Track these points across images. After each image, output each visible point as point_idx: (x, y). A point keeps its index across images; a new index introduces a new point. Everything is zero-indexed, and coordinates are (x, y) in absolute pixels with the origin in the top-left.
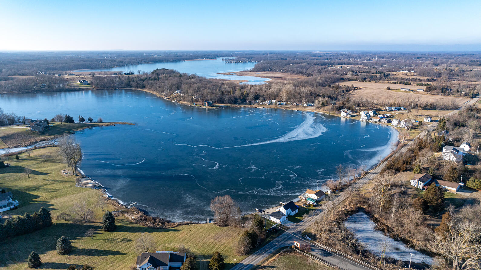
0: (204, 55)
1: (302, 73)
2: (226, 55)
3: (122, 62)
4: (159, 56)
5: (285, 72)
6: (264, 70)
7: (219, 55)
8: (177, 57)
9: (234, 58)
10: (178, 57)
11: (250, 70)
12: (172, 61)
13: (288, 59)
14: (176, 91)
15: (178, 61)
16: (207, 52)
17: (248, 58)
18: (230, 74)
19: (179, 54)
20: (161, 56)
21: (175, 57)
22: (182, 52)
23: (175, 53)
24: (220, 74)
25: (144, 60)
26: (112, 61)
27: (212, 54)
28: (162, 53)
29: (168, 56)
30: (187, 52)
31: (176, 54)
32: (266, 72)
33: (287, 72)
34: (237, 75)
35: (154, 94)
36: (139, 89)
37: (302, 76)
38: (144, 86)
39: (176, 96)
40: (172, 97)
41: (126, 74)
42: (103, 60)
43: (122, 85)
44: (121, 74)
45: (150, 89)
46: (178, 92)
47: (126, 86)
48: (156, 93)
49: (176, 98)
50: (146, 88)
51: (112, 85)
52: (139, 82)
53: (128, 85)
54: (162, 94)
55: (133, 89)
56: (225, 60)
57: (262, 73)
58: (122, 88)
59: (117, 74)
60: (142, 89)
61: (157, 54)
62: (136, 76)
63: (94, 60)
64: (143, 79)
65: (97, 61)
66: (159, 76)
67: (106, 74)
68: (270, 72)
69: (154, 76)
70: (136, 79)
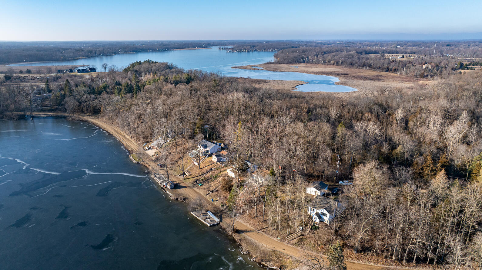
0: (195, 44)
2: (221, 44)
3: (91, 52)
4: (142, 45)
5: (333, 65)
7: (211, 44)
9: (233, 46)
10: (164, 45)
11: (275, 61)
12: (158, 51)
14: (199, 147)
15: (165, 50)
17: (252, 46)
20: (145, 45)
23: (160, 43)
24: (236, 68)
25: (122, 49)
26: (77, 50)
27: (203, 43)
28: (146, 43)
29: (153, 45)
31: (162, 43)
33: (337, 64)
35: (123, 142)
36: (86, 118)
37: (373, 70)
38: (98, 107)
39: (202, 170)
40: (187, 174)
41: (79, 71)
42: (67, 49)
43: (47, 103)
44: (71, 71)
45: (112, 119)
46: (208, 149)
47: (54, 108)
48: (127, 136)
49: (206, 185)
50: (101, 114)
51: (12, 106)
52: (85, 96)
53: (59, 104)
54: (147, 148)
55: (68, 116)
56: (223, 49)
57: (300, 66)
58: (42, 114)
59: (65, 71)
60: (93, 117)
61: (140, 43)
62: (96, 76)
63: (55, 49)
64: (98, 88)
65: (59, 51)
66: (140, 78)
67: (50, 71)
68: (308, 65)
69: (127, 79)
70: (81, 88)
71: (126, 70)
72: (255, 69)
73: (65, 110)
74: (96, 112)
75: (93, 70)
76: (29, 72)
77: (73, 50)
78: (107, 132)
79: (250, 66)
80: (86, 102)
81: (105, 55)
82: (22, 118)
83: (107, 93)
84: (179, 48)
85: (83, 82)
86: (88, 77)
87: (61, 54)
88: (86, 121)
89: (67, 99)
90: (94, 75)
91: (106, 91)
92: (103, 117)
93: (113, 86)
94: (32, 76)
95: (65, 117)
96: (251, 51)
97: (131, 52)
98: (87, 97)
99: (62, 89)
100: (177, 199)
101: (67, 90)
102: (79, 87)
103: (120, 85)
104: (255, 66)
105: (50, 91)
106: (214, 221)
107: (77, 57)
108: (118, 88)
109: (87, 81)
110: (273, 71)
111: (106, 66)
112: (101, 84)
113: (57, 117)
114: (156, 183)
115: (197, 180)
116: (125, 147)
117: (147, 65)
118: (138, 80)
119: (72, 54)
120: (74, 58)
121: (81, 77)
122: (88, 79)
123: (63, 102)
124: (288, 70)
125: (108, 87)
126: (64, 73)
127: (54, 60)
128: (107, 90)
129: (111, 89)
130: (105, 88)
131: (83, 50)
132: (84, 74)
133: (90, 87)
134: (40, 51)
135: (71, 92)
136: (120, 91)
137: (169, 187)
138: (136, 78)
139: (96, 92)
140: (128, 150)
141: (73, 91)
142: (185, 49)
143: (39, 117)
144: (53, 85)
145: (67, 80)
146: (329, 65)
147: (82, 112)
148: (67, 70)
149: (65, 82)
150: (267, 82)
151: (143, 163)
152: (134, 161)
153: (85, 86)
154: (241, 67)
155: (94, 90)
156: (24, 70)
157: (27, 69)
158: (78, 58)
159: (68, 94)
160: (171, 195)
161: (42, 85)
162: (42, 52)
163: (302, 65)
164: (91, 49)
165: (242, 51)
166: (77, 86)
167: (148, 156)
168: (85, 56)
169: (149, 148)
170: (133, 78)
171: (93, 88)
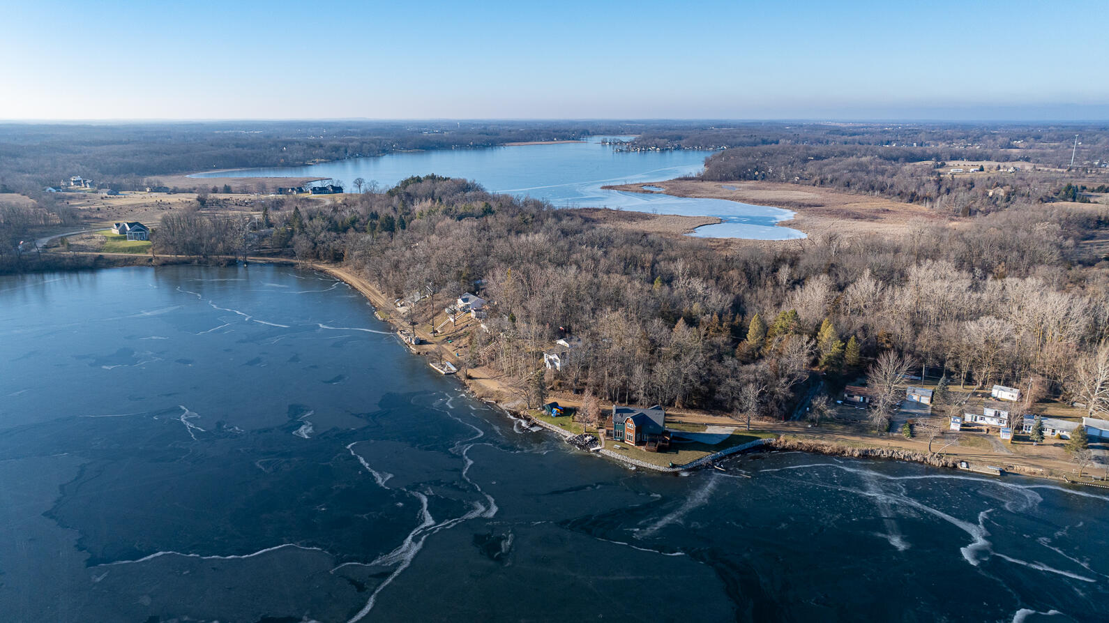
0: (554, 131)
1: (882, 190)
2: (609, 131)
3: (336, 149)
4: (442, 132)
5: (814, 185)
6: (741, 175)
7: (590, 131)
8: (485, 136)
9: (632, 138)
10: (487, 134)
11: (699, 175)
13: (782, 141)
14: (460, 301)
15: (488, 146)
16: (557, 123)
17: (672, 139)
18: (644, 190)
19: (491, 128)
20: (448, 133)
21: (482, 135)
22: (500, 124)
23: (483, 127)
24: (610, 187)
25: (399, 143)
26: (312, 145)
27: (572, 129)
28: (451, 125)
29: (464, 134)
30: (512, 124)
31: (485, 129)
32: (751, 182)
33: (822, 182)
34: (668, 194)
35: (370, 298)
36: (322, 267)
37: (886, 199)
38: (341, 251)
39: (457, 327)
40: (439, 331)
41: (315, 190)
42: (292, 143)
43: (266, 243)
44: (300, 190)
45: (359, 269)
46: (469, 303)
47: (276, 250)
48: (377, 292)
49: (457, 342)
50: (345, 262)
51: (220, 246)
52: (322, 235)
53: (285, 245)
54: (399, 305)
55: (298, 264)
56: (610, 143)
57: (741, 187)
58: (260, 260)
59: (290, 191)
60: (333, 266)
61: (438, 127)
62: (342, 201)
63: (269, 143)
64: (342, 222)
65: (275, 145)
66: (411, 208)
67: (263, 189)
68: (764, 184)
69: (390, 208)
70: (318, 222)
71: (391, 193)
72: (645, 192)
73: (293, 255)
74: (337, 258)
75: (338, 190)
76: (227, 190)
77: (303, 145)
78: (350, 285)
79: (640, 184)
80: (323, 242)
81: (364, 156)
82: (233, 264)
83: (356, 230)
84: (519, 141)
85: (321, 212)
86: (328, 203)
87: (281, 155)
88: (322, 271)
89: (296, 237)
90: (339, 198)
91: (354, 228)
92: (347, 265)
93: (366, 219)
94: (237, 197)
95: (292, 265)
96: (667, 149)
97: (416, 148)
98: (325, 236)
99: (288, 222)
100: (419, 353)
101: (296, 224)
102: (314, 220)
103: (377, 219)
104: (650, 185)
105: (270, 225)
106: (451, 370)
107: (310, 159)
108: (371, 223)
109: (326, 209)
110: (679, 196)
111: (360, 183)
112: (347, 215)
113: (280, 265)
114: (400, 339)
115: (449, 337)
116: (371, 303)
117: (428, 184)
118: (408, 211)
119: (300, 155)
120: (304, 163)
121: (317, 202)
122: (330, 207)
123: (290, 243)
124: (712, 195)
125: (358, 221)
126: (288, 194)
127: (267, 166)
128: (357, 225)
129: (364, 225)
130: (353, 222)
131: (321, 146)
132: (322, 197)
133: (330, 220)
134: (243, 146)
135: (302, 227)
136: (373, 227)
137: (413, 343)
138: (404, 206)
139: (339, 228)
140: (374, 306)
141: (306, 226)
142: (530, 143)
143: (255, 264)
144: (274, 216)
145: (297, 208)
146: (806, 185)
147: (317, 257)
148: (293, 189)
149: (292, 211)
150: (648, 219)
151: (390, 320)
152: (379, 318)
153: (323, 219)
154: (621, 186)
155: (337, 225)
156: (220, 185)
157: (225, 185)
158: (313, 162)
159: (297, 230)
160: (414, 350)
161: (258, 216)
162: (246, 150)
163: (751, 183)
164: (337, 143)
165: (649, 150)
166: (311, 219)
167: (397, 313)
168: (326, 158)
169: (402, 306)
170: (399, 207)
171: (336, 222)
